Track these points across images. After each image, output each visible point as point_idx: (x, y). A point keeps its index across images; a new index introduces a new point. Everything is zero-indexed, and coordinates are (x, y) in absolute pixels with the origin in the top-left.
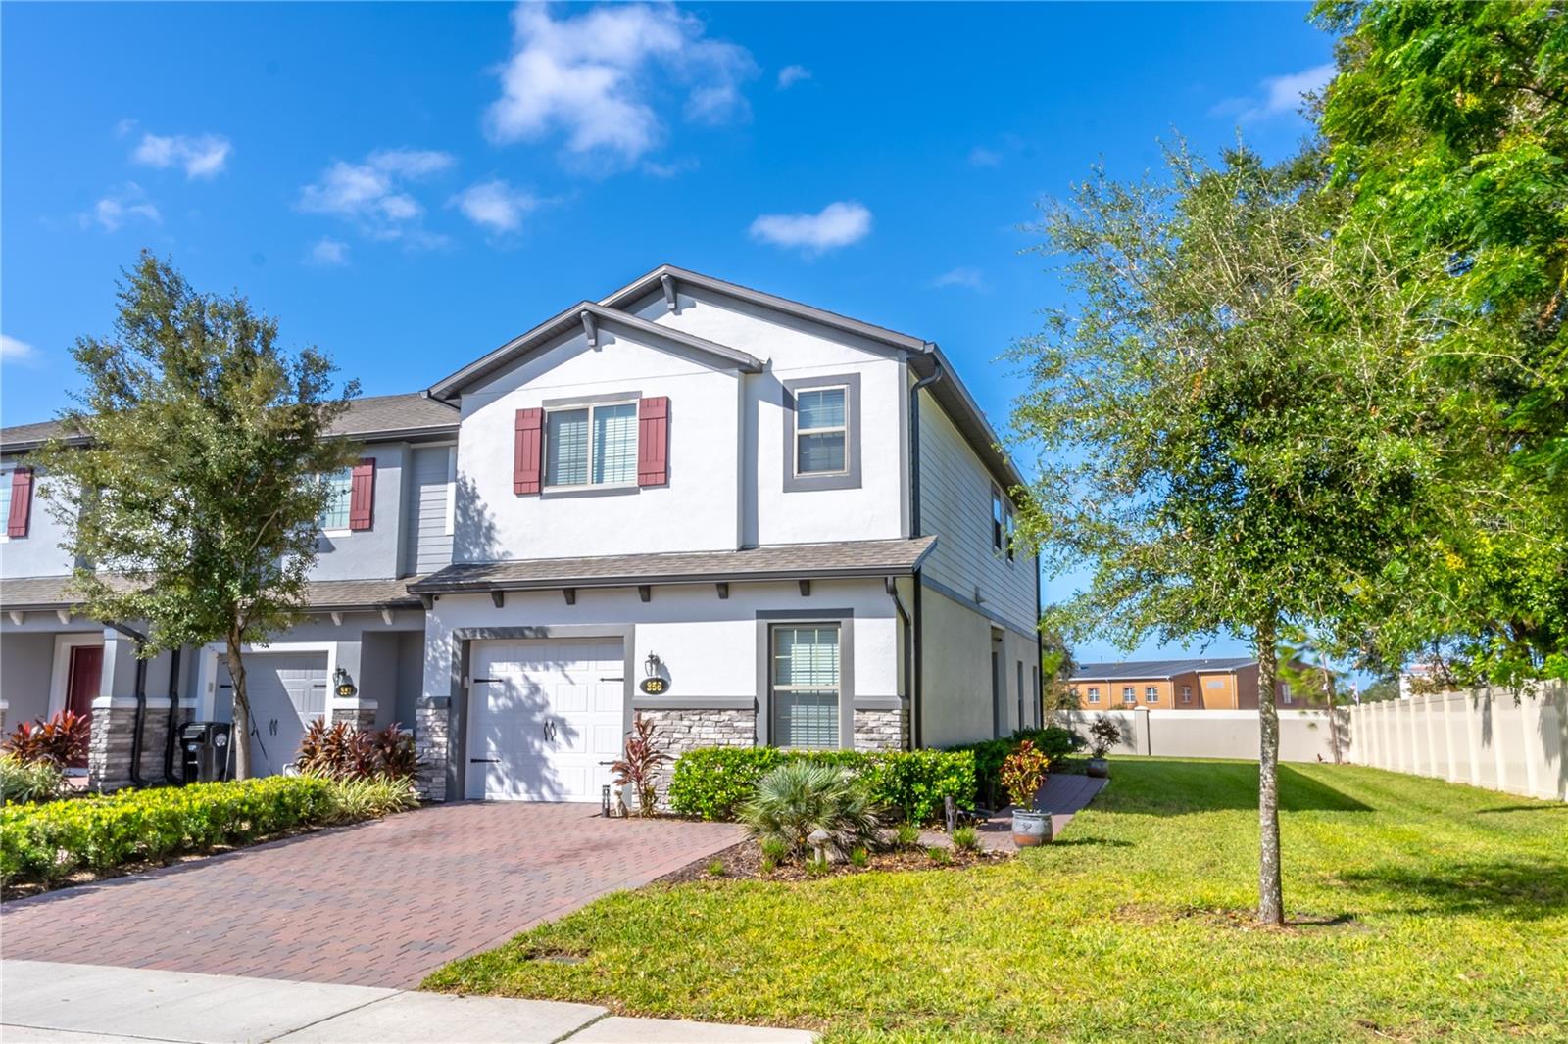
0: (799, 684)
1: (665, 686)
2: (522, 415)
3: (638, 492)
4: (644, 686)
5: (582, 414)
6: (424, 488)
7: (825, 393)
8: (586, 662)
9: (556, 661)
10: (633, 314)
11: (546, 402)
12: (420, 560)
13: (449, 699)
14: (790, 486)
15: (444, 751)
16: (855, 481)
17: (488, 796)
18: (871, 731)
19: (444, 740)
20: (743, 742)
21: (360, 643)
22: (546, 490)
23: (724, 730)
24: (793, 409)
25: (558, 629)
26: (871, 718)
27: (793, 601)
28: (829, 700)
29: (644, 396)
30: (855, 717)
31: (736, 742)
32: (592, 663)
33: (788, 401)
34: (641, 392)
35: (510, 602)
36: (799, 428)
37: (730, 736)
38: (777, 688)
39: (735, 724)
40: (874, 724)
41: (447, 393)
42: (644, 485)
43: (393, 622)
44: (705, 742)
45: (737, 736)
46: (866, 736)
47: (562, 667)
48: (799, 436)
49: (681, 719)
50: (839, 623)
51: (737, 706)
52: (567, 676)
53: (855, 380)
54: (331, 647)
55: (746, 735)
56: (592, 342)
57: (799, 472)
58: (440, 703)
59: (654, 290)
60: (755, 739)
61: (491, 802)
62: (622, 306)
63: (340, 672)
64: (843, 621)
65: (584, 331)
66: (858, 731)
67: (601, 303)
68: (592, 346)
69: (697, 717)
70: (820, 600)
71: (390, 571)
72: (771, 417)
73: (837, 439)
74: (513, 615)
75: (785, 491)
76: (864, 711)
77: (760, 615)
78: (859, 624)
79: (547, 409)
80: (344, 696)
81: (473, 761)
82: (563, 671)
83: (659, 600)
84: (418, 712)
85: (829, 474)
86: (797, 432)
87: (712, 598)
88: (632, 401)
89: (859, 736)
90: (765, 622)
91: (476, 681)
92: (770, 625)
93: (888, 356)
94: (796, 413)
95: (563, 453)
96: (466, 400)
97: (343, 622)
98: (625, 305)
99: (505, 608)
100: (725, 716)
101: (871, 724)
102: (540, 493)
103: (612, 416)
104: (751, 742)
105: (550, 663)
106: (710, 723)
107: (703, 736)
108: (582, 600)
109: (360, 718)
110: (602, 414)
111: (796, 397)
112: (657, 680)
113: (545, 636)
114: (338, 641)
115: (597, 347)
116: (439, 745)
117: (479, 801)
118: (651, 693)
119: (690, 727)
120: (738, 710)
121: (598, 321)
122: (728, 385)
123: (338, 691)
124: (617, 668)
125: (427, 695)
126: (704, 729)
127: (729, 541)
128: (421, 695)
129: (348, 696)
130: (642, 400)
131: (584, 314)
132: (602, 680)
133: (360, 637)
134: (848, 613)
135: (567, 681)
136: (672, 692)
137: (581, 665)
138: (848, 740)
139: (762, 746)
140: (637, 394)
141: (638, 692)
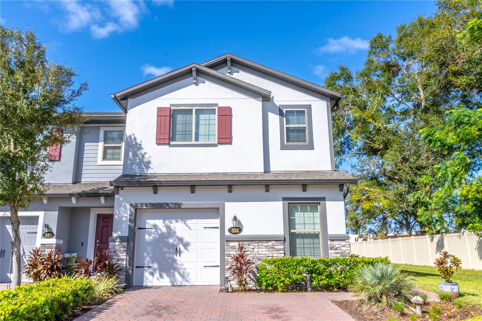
0: (299, 229)
1: (240, 230)
2: (160, 109)
3: (217, 146)
4: (230, 230)
5: (190, 112)
6: (86, 144)
7: (297, 111)
8: (197, 220)
9: (182, 219)
10: (216, 70)
11: (171, 105)
12: (83, 176)
13: (128, 237)
14: (283, 147)
15: (125, 263)
16: (311, 147)
17: (144, 284)
18: (336, 249)
19: (125, 257)
20: (279, 255)
21: (58, 212)
22: (172, 143)
23: (270, 250)
24: (283, 116)
25: (186, 204)
26: (336, 244)
27: (298, 193)
28: (315, 236)
29: (219, 106)
30: (329, 243)
31: (276, 255)
32: (200, 220)
33: (281, 113)
34: (217, 104)
35: (161, 190)
36: (286, 124)
37: (273, 252)
38: (292, 231)
39: (275, 247)
40: (338, 246)
41: (122, 97)
42: (220, 143)
43: (77, 202)
44: (261, 255)
45: (276, 252)
46: (335, 251)
47: (185, 221)
48: (287, 128)
49: (249, 245)
50: (320, 203)
51: (276, 239)
52: (187, 226)
53: (309, 107)
54: (41, 214)
55: (281, 252)
56: (195, 81)
57: (287, 142)
58: (122, 239)
59: (223, 63)
60: (285, 254)
61: (146, 287)
62: (211, 67)
63: (46, 226)
64: (321, 202)
65: (192, 76)
66: (331, 249)
67: (202, 65)
68: (194, 83)
69: (257, 244)
70: (311, 193)
71: (69, 180)
72: (274, 119)
73: (303, 130)
74: (163, 197)
75: (281, 149)
76: (333, 240)
77: (284, 199)
78: (328, 203)
79: (172, 108)
80: (47, 238)
81: (137, 267)
82: (185, 224)
83: (237, 191)
84: (110, 244)
85: (300, 144)
86: (285, 126)
87: (261, 191)
88: (214, 108)
89: (330, 251)
90: (287, 202)
91: (139, 229)
92: (288, 203)
93: (322, 99)
94: (285, 119)
95: (179, 128)
96: (130, 101)
97: (48, 202)
98: (212, 66)
99: (158, 194)
100: (270, 244)
101: (337, 246)
102: (169, 144)
103: (204, 114)
104: (283, 255)
105: (179, 220)
106: (263, 247)
107: (260, 253)
108: (198, 191)
109: (56, 248)
110: (198, 112)
111: (284, 112)
112: (236, 228)
113: (180, 208)
114: (45, 211)
115: (196, 84)
116: (122, 260)
117: (141, 287)
118: (234, 233)
119: (254, 249)
120: (276, 241)
121: (199, 72)
122: (257, 105)
123: (44, 235)
124: (216, 222)
125: (115, 235)
126: (260, 250)
127: (260, 169)
128: (111, 235)
129: (49, 238)
130: (219, 108)
131: (193, 69)
132: (205, 228)
133: (58, 209)
134: (324, 199)
135: (187, 228)
136: (244, 233)
137: (195, 221)
138: (326, 253)
139: (288, 256)
140: (216, 105)
141: (227, 233)
